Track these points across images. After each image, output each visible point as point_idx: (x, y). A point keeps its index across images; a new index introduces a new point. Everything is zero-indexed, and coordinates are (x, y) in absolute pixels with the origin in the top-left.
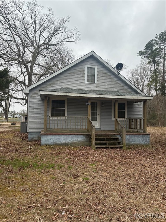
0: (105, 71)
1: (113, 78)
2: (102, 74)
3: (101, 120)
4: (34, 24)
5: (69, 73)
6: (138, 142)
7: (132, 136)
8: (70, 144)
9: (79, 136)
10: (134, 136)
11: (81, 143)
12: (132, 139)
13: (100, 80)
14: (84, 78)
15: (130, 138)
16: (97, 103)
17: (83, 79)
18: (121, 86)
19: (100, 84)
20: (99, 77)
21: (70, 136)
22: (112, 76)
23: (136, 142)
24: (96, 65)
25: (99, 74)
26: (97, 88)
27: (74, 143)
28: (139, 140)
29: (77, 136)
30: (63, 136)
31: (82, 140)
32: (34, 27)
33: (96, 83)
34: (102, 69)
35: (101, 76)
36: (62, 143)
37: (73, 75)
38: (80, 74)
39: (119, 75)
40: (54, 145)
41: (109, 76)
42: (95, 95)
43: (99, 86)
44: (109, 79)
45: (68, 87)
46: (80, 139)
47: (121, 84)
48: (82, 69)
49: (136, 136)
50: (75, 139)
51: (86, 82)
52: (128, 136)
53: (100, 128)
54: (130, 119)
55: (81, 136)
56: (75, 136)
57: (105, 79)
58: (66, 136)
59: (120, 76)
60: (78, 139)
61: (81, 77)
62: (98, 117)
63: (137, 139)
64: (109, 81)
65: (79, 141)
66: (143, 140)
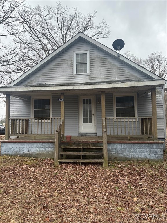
0: (100, 56)
1: (114, 63)
2: (97, 60)
3: (97, 122)
4: (61, 28)
5: (53, 65)
6: (140, 156)
7: (129, 145)
8: (36, 154)
9: (47, 145)
10: (133, 145)
11: (49, 154)
12: (128, 150)
13: (94, 68)
14: (72, 68)
15: (126, 148)
16: (90, 100)
17: (71, 70)
18: (126, 72)
19: (95, 74)
20: (92, 64)
21: (35, 144)
22: (111, 61)
23: (137, 156)
24: (87, 49)
25: (92, 60)
26: (90, 79)
27: (41, 154)
28: (143, 153)
29: (44, 144)
30: (26, 145)
31: (51, 150)
32: (61, 31)
33: (89, 73)
34: (97, 54)
35: (96, 62)
36: (25, 154)
37: (59, 66)
38: (67, 64)
39: (119, 57)
40: (15, 155)
41: (108, 61)
42: (66, 86)
43: (93, 76)
44: (107, 65)
45: (52, 82)
46: (48, 148)
47: (126, 70)
48: (69, 58)
49: (136, 145)
50: (42, 149)
51: (75, 73)
52: (122, 145)
53: (96, 133)
54: (142, 119)
55: (50, 144)
56: (41, 144)
57: (101, 66)
58: (30, 145)
59: (121, 58)
60: (46, 148)
61: (69, 68)
62: (93, 118)
63: (138, 150)
64: (107, 67)
65: (47, 152)
66: (150, 152)
